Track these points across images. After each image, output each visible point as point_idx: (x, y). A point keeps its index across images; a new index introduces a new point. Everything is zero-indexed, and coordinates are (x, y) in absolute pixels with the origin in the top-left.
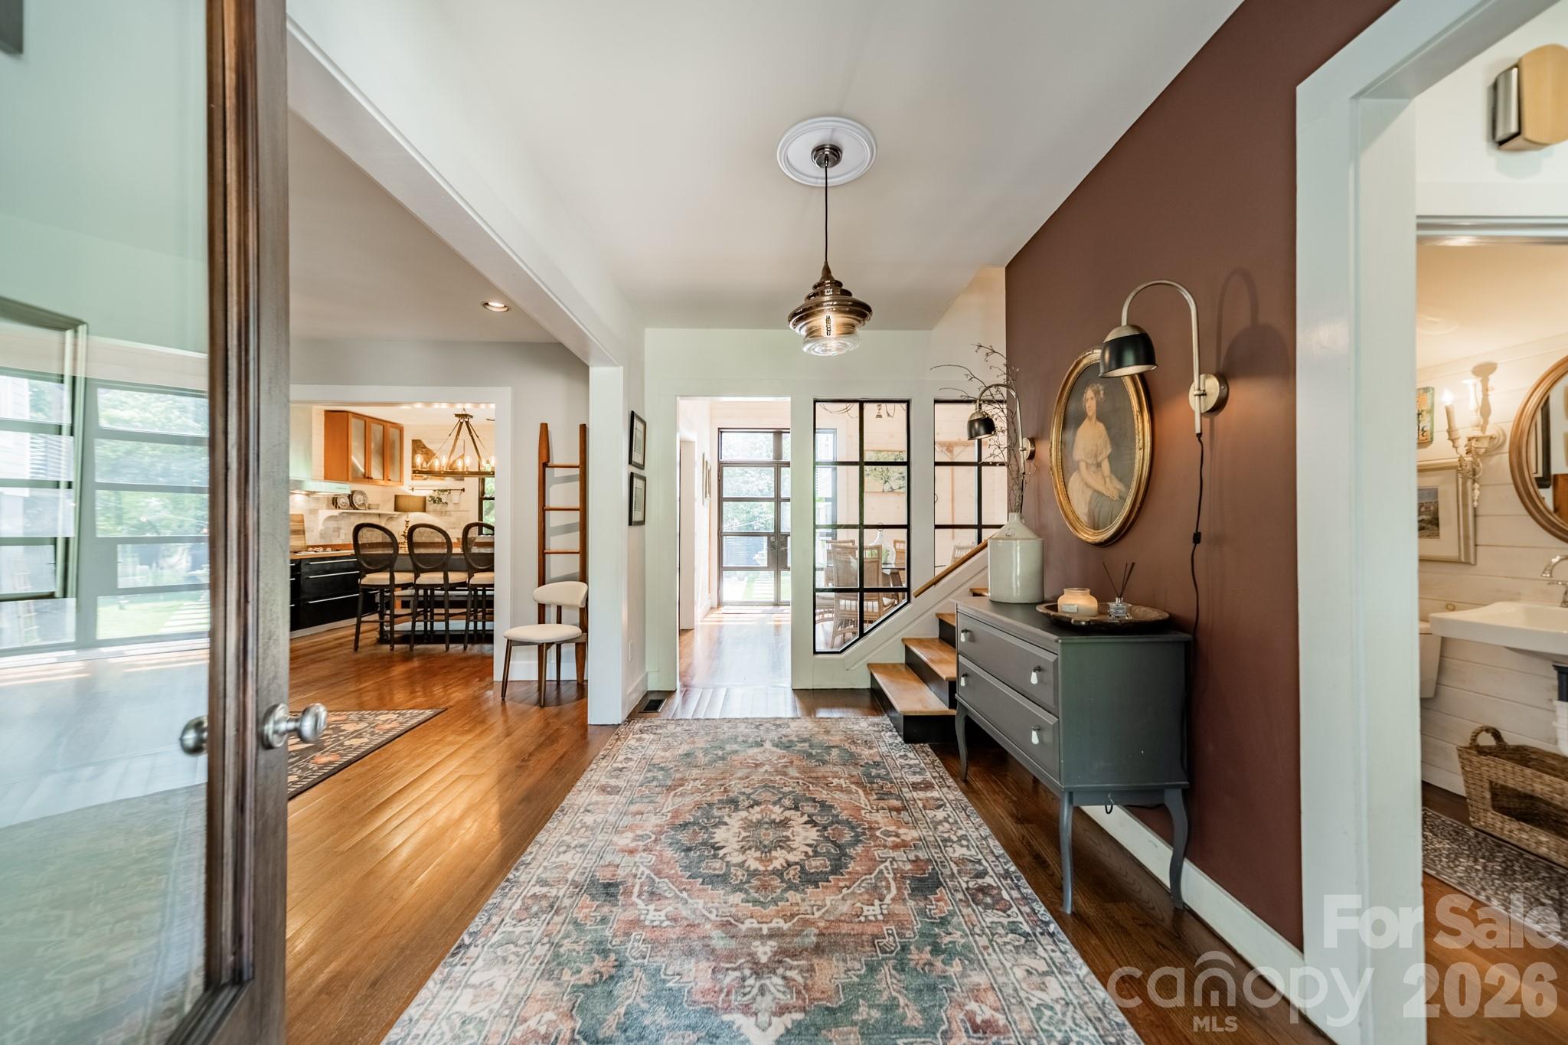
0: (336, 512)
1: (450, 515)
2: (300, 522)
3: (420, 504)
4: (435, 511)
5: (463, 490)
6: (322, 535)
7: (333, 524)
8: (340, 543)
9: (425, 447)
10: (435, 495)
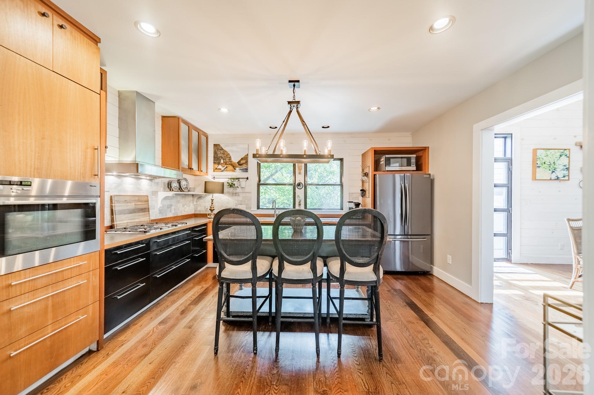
0: (171, 194)
1: (239, 196)
2: (145, 202)
3: (220, 188)
4: (228, 193)
5: (247, 178)
6: (161, 211)
7: (168, 202)
8: (172, 216)
9: (222, 149)
10: (230, 181)
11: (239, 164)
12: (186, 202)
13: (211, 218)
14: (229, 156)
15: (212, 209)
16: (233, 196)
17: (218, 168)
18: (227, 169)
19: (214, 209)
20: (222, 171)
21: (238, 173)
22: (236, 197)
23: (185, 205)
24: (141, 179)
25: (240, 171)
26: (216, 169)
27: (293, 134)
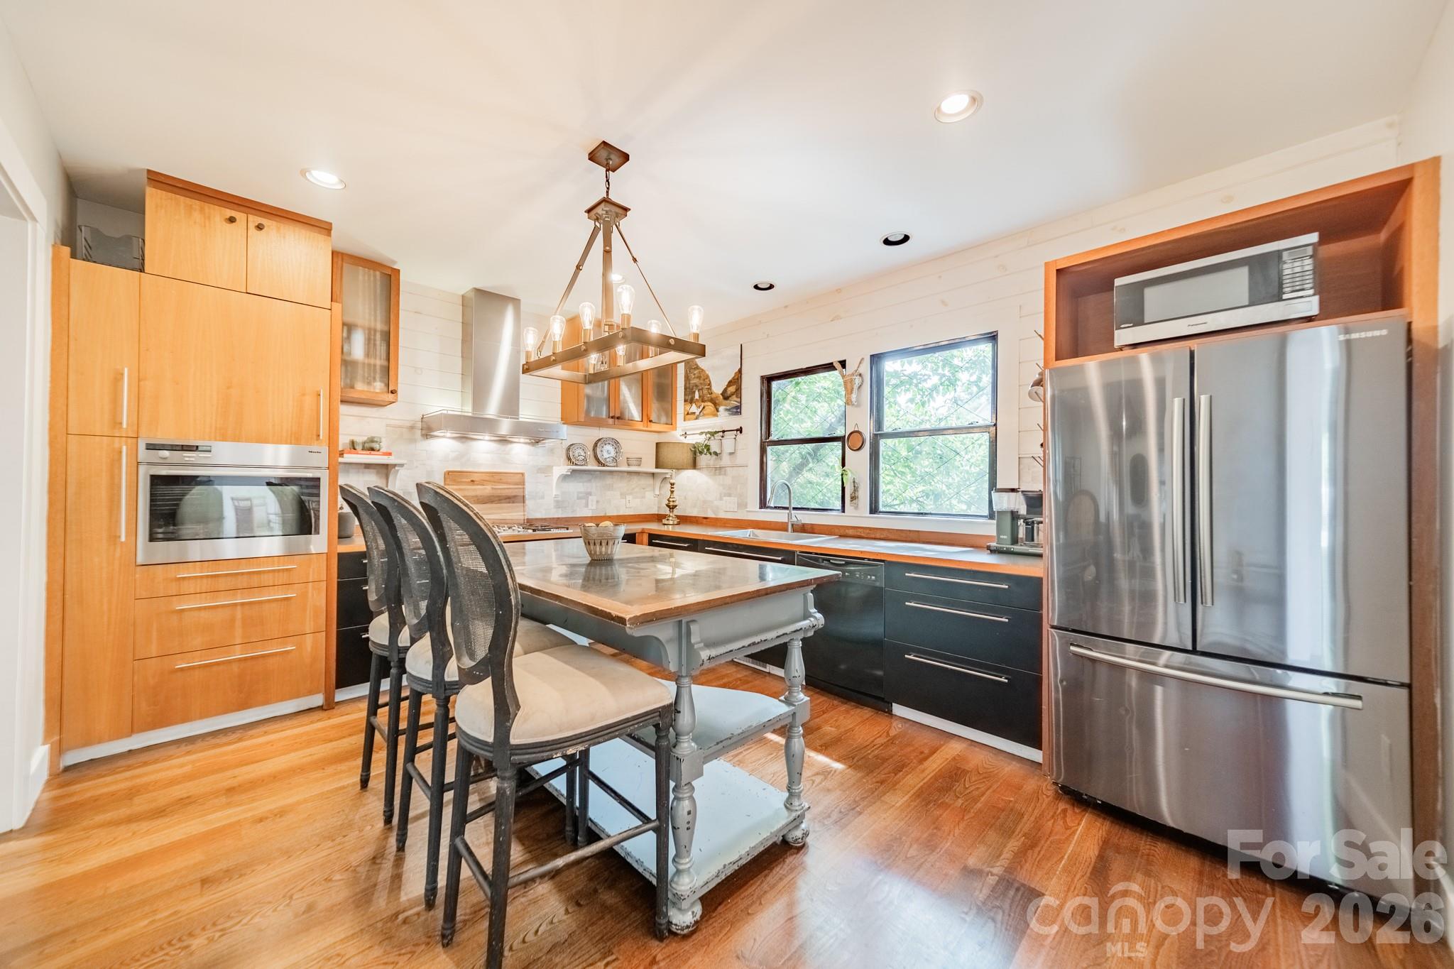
1: (725, 474)
2: (517, 483)
3: (690, 456)
4: (708, 467)
5: (740, 430)
6: (559, 504)
7: (572, 487)
9: (697, 367)
10: (703, 440)
11: (726, 396)
12: (633, 489)
13: (667, 524)
14: (707, 381)
15: (671, 504)
16: (715, 474)
17: (691, 411)
18: (704, 412)
19: (675, 504)
20: (697, 419)
21: (723, 420)
22: (721, 477)
23: (631, 494)
24: (512, 442)
25: (727, 413)
26: (688, 414)
27: (839, 291)
